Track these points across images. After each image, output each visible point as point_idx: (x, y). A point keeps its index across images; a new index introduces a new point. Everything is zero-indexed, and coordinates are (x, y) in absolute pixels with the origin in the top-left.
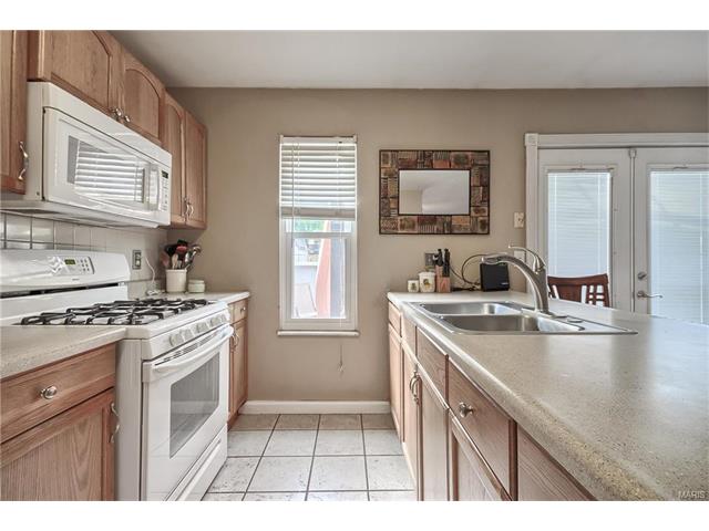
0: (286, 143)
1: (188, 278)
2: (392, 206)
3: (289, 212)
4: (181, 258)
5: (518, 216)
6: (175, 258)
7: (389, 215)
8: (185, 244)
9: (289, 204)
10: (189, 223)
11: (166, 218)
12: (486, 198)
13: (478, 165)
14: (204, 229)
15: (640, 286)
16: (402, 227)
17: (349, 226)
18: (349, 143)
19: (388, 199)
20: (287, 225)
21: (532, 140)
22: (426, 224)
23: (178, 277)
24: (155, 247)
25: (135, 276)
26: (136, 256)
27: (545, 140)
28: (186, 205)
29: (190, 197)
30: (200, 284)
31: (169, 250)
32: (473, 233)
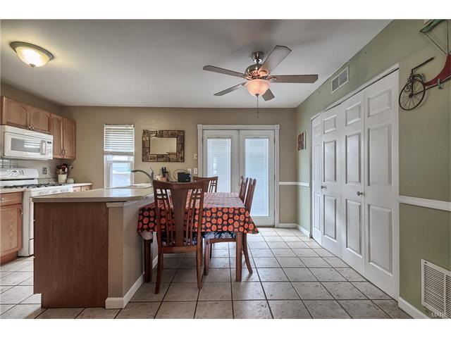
0: (106, 127)
1: (67, 177)
2: (147, 151)
3: (108, 153)
4: (64, 170)
5: (195, 155)
6: (61, 170)
7: (145, 152)
8: (65, 165)
9: (107, 150)
10: (65, 158)
11: (50, 156)
12: (183, 148)
13: (180, 136)
14: (75, 159)
16: (151, 159)
17: (132, 159)
18: (131, 127)
19: (145, 149)
20: (107, 158)
21: (200, 127)
22: (160, 158)
23: (63, 177)
24: (55, 167)
25: (44, 176)
26: (45, 169)
27: (205, 127)
28: (62, 151)
29: (66, 148)
30: (72, 180)
31: (58, 167)
32: (178, 161)
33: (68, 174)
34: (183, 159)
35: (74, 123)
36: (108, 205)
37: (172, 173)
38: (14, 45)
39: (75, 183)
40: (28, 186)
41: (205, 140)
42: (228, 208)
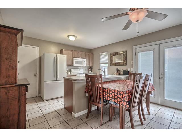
0: (100, 54)
5: (132, 62)
7: (112, 63)
8: (91, 68)
9: (101, 62)
12: (126, 59)
14: (93, 66)
15: (161, 76)
16: (113, 65)
17: (107, 65)
18: (107, 53)
19: (112, 61)
20: (101, 65)
21: (134, 47)
22: (117, 64)
23: (90, 72)
24: (88, 68)
25: (86, 71)
26: (86, 69)
27: (137, 47)
28: (89, 64)
29: (90, 62)
30: (92, 73)
31: (89, 69)
32: (123, 65)
33: (92, 70)
34: (126, 64)
35: (93, 54)
36: (73, 81)
37: (121, 70)
38: (68, 36)
39: (93, 73)
40: (77, 74)
41: (137, 54)
42: (115, 90)
